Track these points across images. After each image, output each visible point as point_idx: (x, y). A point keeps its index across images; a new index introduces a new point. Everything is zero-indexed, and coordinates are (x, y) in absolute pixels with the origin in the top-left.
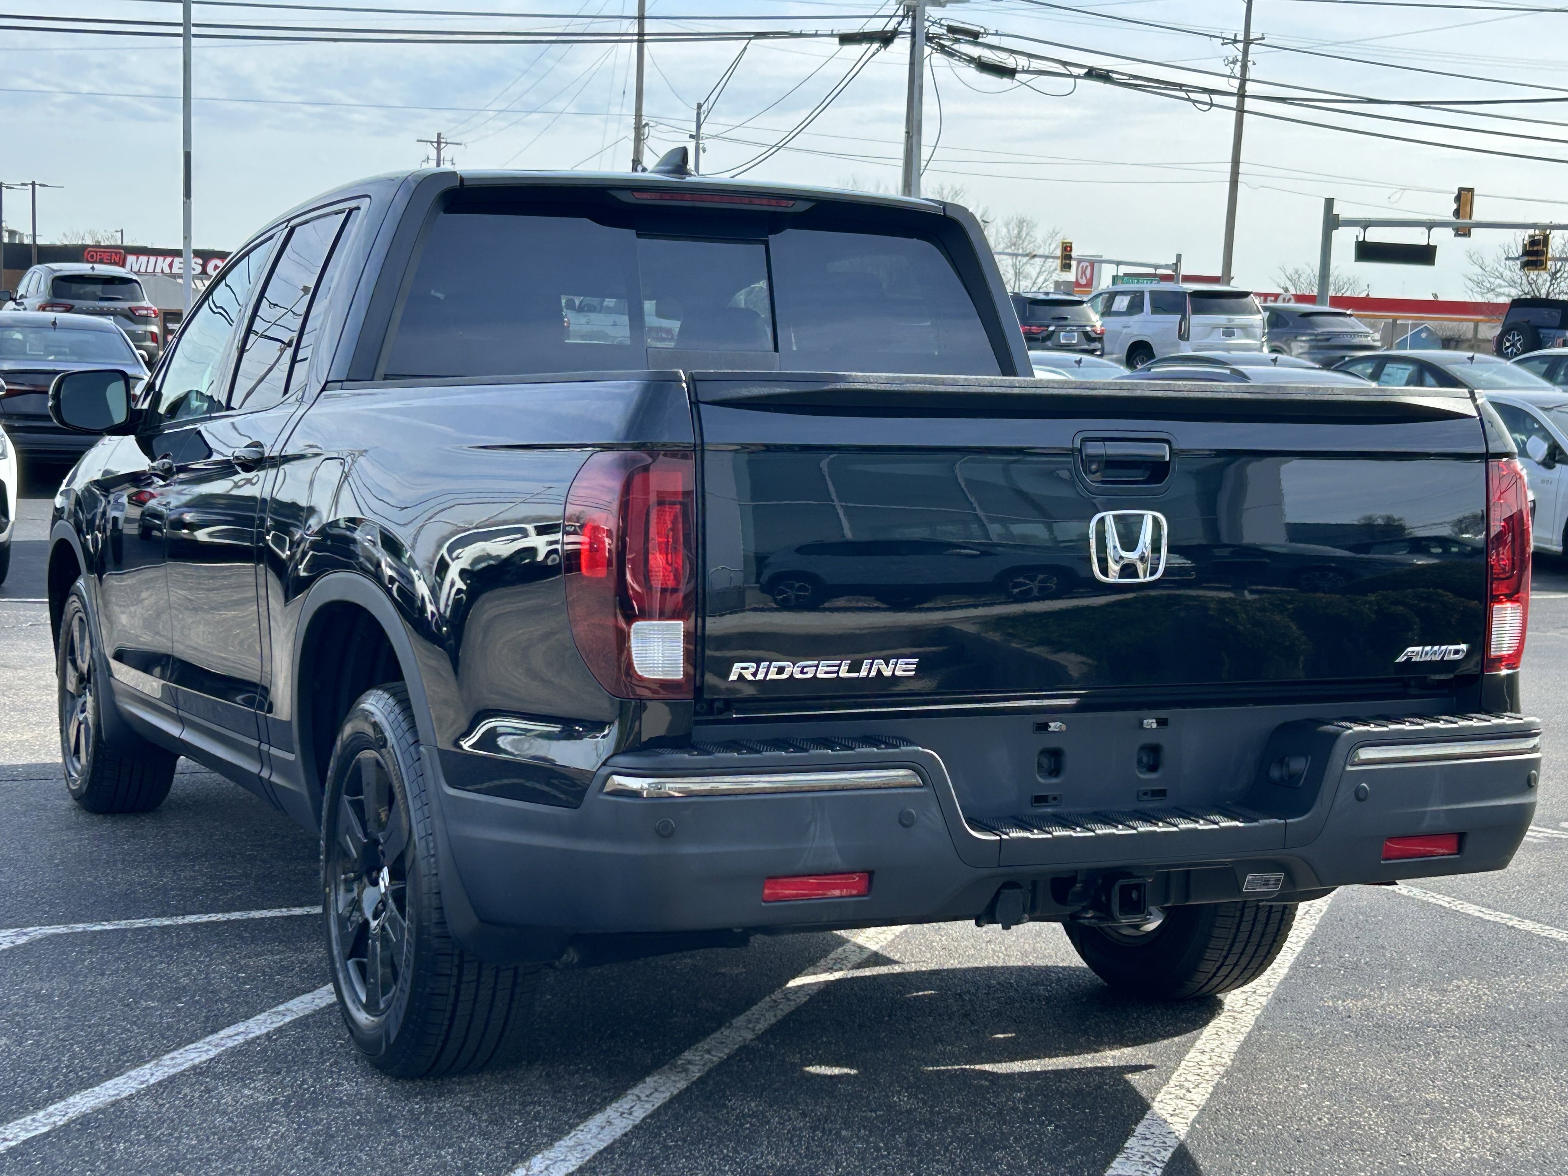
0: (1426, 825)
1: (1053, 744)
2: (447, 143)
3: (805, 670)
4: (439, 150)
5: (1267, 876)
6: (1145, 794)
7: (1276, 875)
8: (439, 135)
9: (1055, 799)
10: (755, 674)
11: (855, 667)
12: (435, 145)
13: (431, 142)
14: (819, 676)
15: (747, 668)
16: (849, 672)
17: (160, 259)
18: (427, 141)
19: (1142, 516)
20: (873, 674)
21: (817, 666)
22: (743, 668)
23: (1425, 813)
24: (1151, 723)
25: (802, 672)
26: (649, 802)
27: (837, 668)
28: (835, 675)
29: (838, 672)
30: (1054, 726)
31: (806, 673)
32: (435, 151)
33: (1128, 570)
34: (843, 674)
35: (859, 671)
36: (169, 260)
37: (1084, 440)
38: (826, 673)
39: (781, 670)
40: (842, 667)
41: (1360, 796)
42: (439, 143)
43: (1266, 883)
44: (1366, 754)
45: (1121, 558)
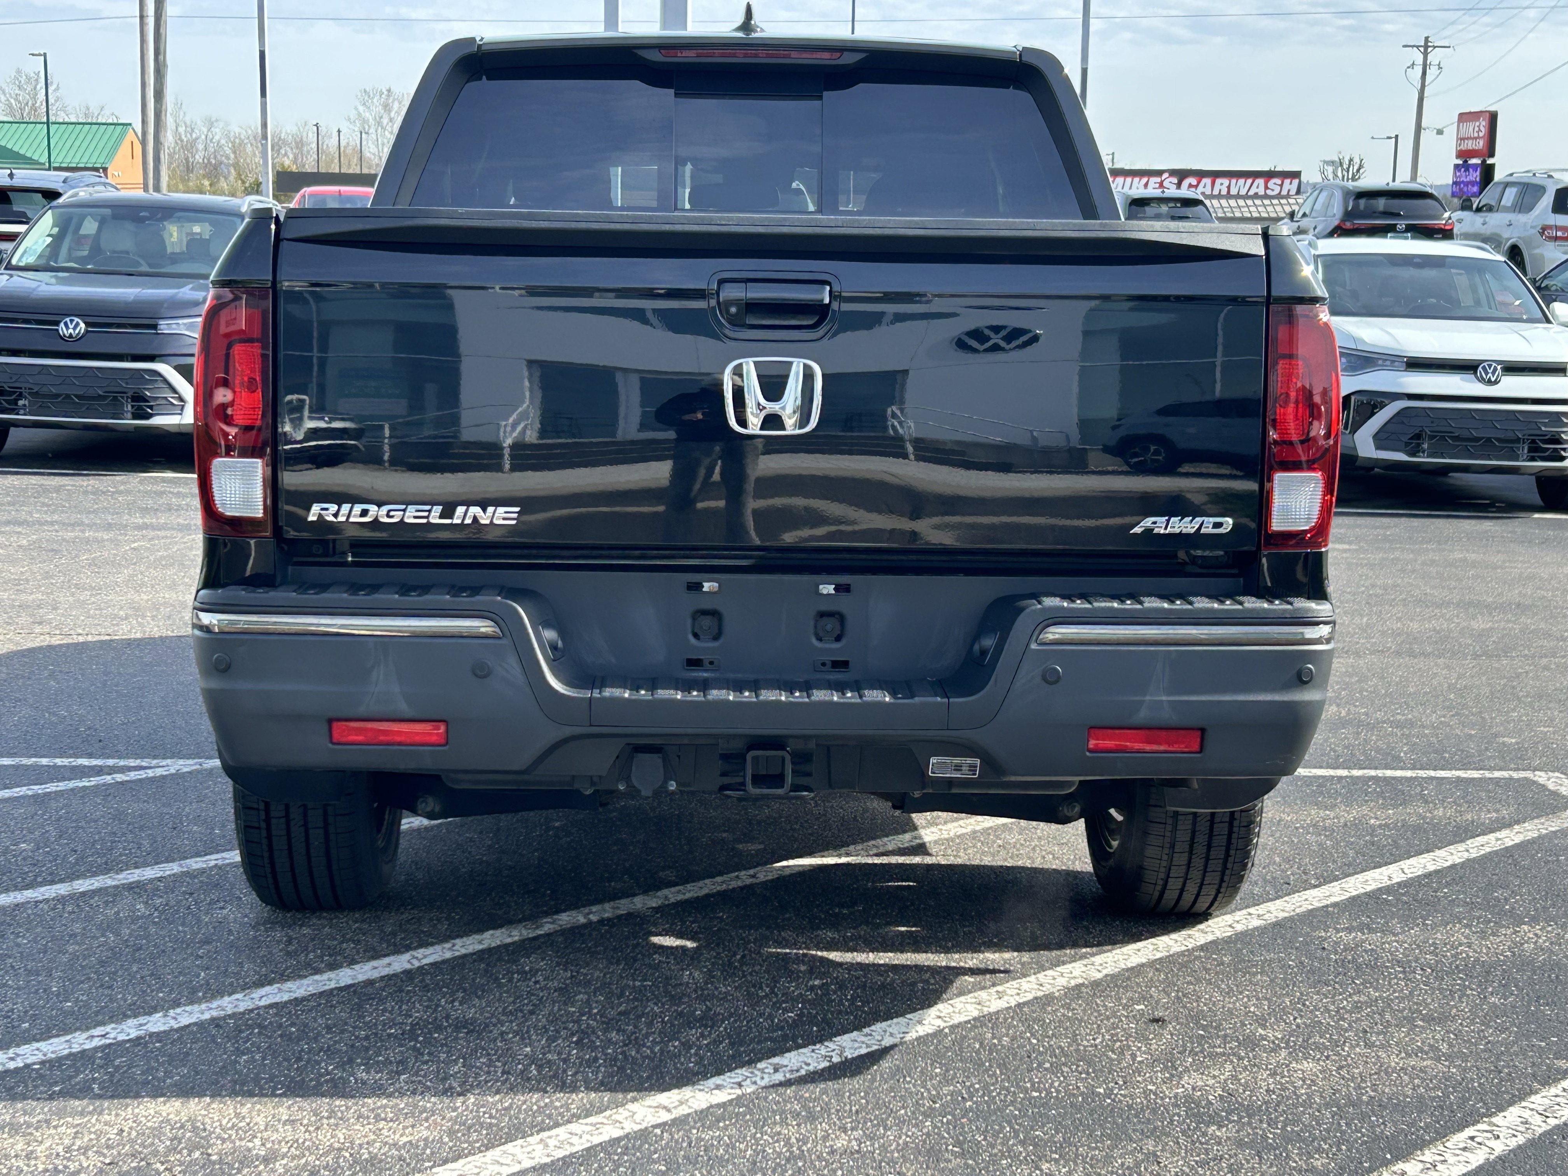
0: (1142, 716)
1: (707, 605)
2: (1435, 47)
3: (392, 513)
4: (1426, 55)
5: (957, 760)
6: (824, 664)
7: (969, 761)
8: (1427, 39)
9: (711, 663)
10: (336, 515)
11: (448, 513)
12: (1422, 49)
13: (1418, 47)
14: (407, 520)
15: (327, 509)
16: (441, 517)
17: (1136, 180)
18: (1413, 46)
19: (791, 363)
20: (468, 521)
21: (404, 510)
22: (322, 509)
23: (1142, 702)
24: (828, 589)
25: (388, 516)
26: (220, 636)
27: (426, 514)
28: (424, 521)
29: (427, 517)
30: (707, 586)
31: (392, 517)
32: (1422, 56)
33: (772, 421)
34: (435, 519)
35: (451, 518)
36: (1145, 180)
37: (721, 282)
38: (415, 517)
39: (364, 513)
40: (433, 514)
41: (1050, 679)
42: (1426, 47)
43: (958, 768)
44: (1056, 632)
45: (764, 408)
